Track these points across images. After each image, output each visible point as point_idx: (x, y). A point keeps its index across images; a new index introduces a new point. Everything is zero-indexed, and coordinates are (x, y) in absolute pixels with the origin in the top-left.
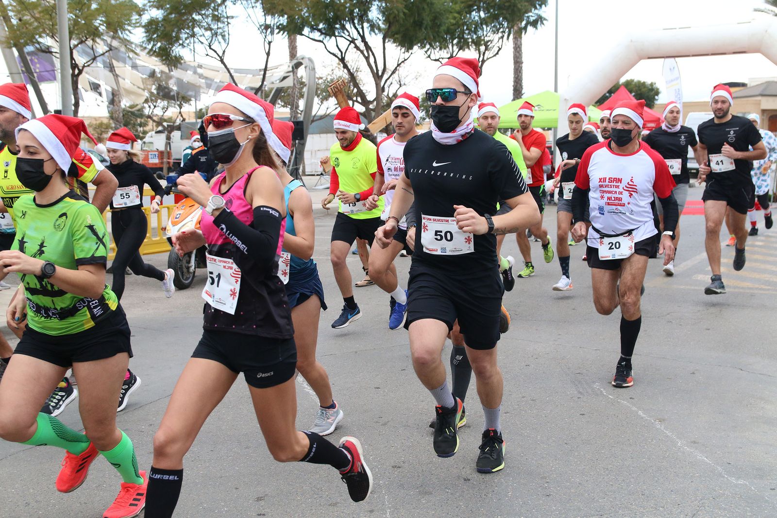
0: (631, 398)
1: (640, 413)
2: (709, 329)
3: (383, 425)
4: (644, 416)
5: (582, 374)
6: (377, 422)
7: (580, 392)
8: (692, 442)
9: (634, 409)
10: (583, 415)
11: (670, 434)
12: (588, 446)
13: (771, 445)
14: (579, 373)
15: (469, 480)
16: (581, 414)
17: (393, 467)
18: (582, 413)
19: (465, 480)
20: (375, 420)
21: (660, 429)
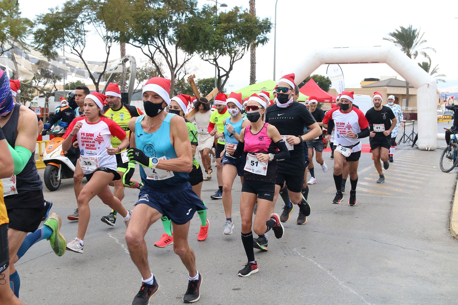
0: (314, 257)
1: (319, 266)
2: (358, 218)
3: (171, 273)
4: (321, 267)
5: (286, 243)
6: (168, 271)
7: (285, 254)
8: (347, 282)
9: (316, 263)
11: (335, 278)
12: (289, 285)
13: (391, 284)
14: (285, 243)
16: (286, 267)
17: (176, 298)
18: (286, 266)
20: (167, 270)
21: (330, 275)
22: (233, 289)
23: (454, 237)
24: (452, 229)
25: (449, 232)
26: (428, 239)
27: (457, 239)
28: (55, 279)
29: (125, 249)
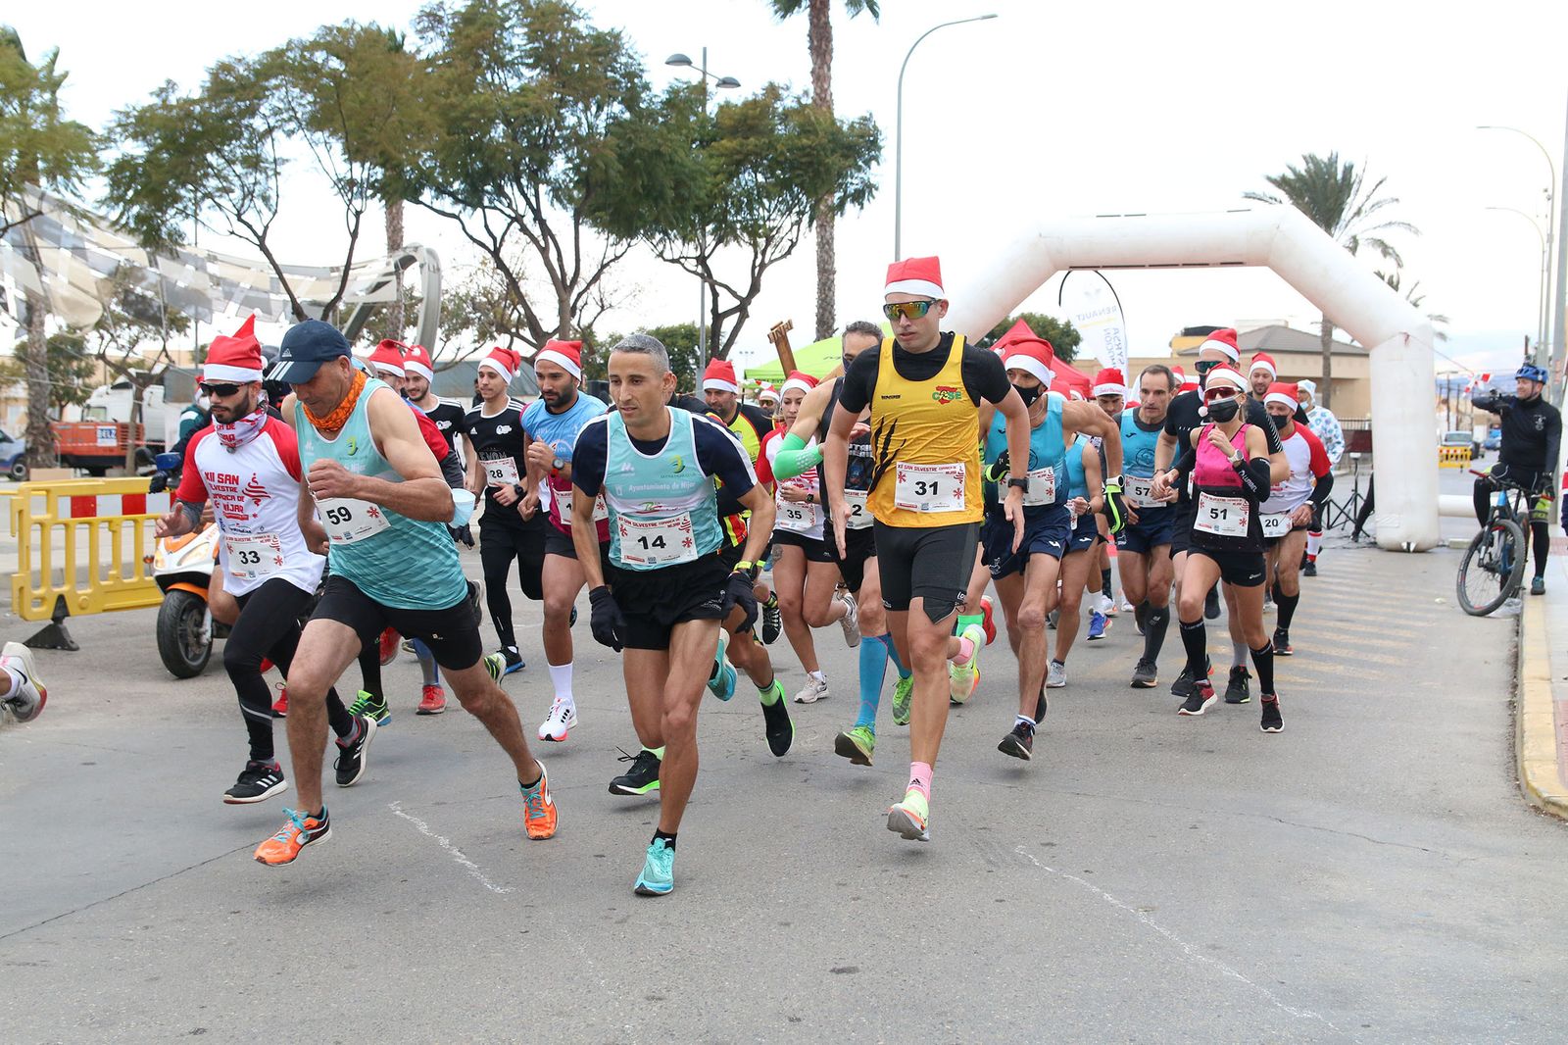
0: (1086, 871)
1: (1107, 896)
2: (1212, 752)
3: (619, 923)
4: (1114, 902)
5: (990, 830)
6: (606, 917)
7: (990, 862)
8: (1209, 947)
9: (1095, 889)
10: (1001, 901)
11: (1166, 933)
12: (1018, 956)
13: (1353, 950)
14: (985, 828)
15: (799, 1020)
16: (997, 901)
18: (998, 898)
19: (791, 1020)
20: (602, 913)
21: (1148, 925)
22: (833, 971)
23: (1536, 808)
24: (1528, 784)
25: (1518, 792)
26: (1451, 814)
27: (1546, 814)
28: (230, 944)
29: (455, 852)
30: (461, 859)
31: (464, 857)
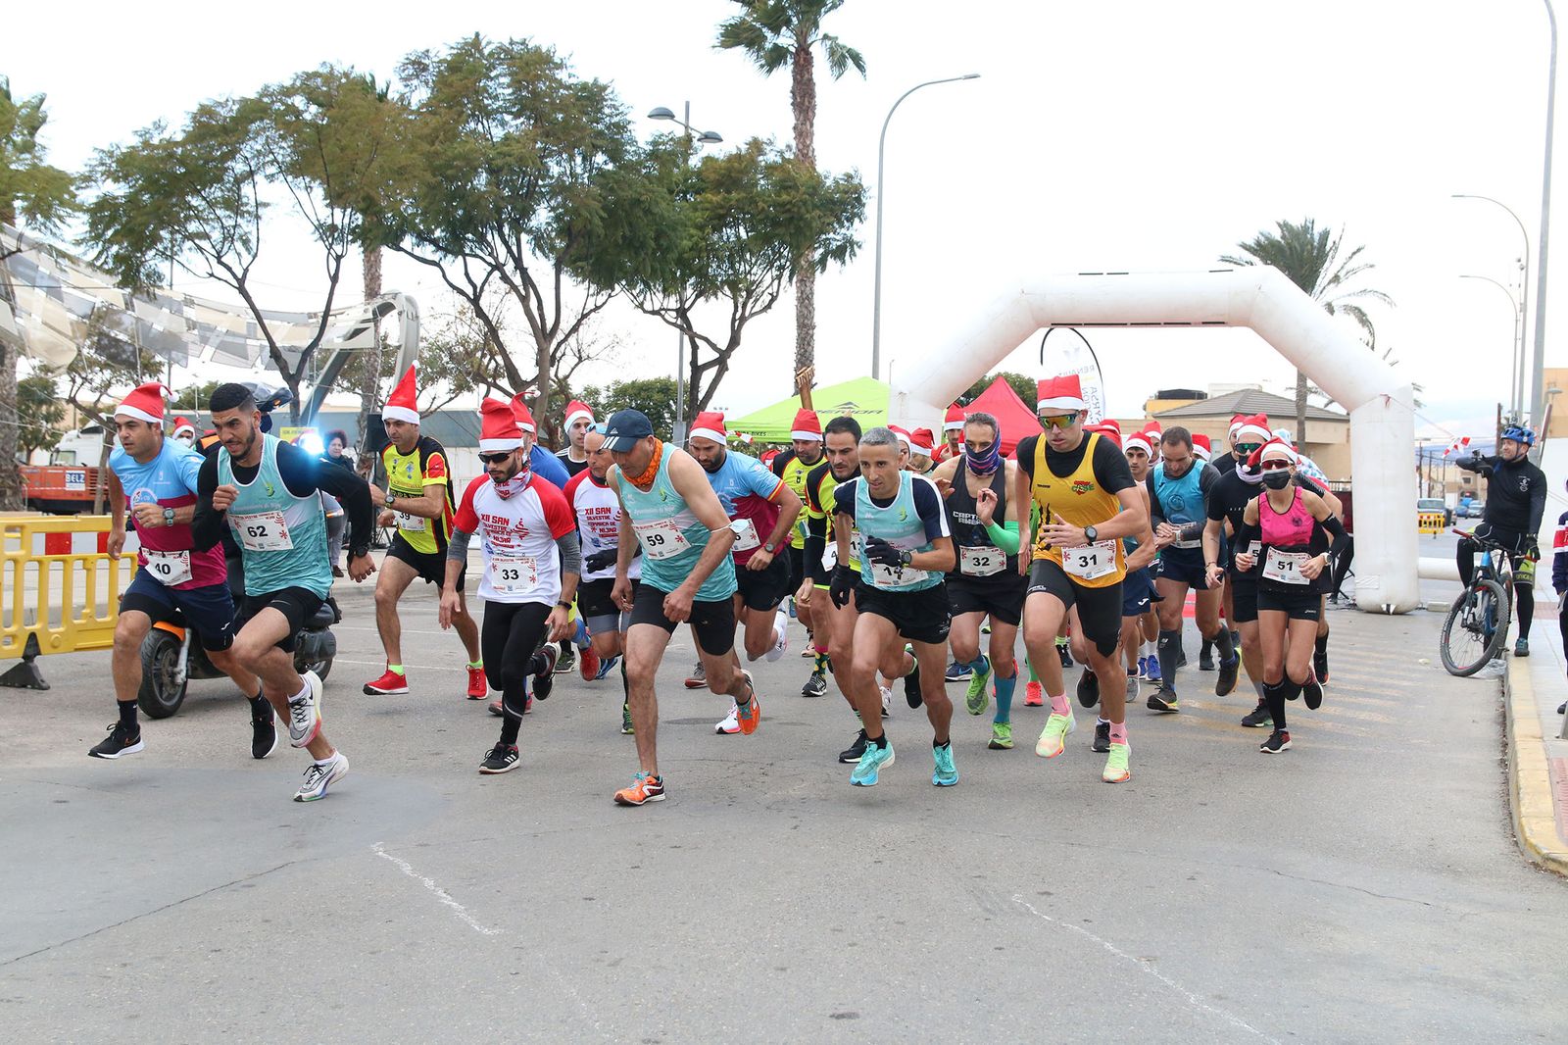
0: (1085, 920)
1: (1108, 946)
2: (1206, 805)
3: (612, 965)
4: (1117, 951)
5: (985, 878)
6: (598, 960)
7: (987, 910)
8: (1215, 997)
9: (1095, 938)
10: (1000, 949)
11: (1171, 983)
12: (1021, 1004)
13: (1362, 1003)
14: (980, 877)
16: (996, 949)
17: (643, 1041)
18: (997, 946)
20: (595, 956)
21: (1152, 974)
22: (833, 1016)
23: (1536, 865)
24: (1526, 840)
25: (1516, 848)
26: (1450, 869)
27: (1546, 871)
28: (211, 983)
29: (440, 892)
30: (447, 900)
31: (449, 898)
